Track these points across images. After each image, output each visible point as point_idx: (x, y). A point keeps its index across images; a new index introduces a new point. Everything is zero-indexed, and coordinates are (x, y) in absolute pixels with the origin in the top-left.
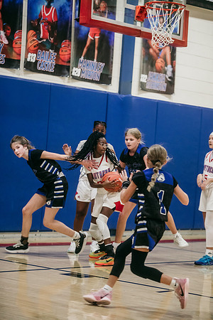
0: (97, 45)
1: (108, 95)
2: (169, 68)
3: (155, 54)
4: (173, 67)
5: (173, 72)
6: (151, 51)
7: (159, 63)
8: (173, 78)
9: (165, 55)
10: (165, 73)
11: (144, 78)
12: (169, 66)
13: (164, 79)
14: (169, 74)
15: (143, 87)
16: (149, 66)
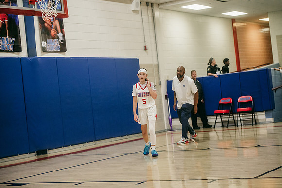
0: (7, 26)
1: (21, 59)
2: (60, 35)
3: (49, 27)
4: (63, 33)
5: (64, 37)
6: (46, 24)
7: (53, 32)
8: (64, 41)
9: (56, 26)
10: (58, 38)
11: (44, 44)
12: (60, 33)
13: (58, 42)
14: (61, 38)
15: (44, 50)
16: (46, 35)
